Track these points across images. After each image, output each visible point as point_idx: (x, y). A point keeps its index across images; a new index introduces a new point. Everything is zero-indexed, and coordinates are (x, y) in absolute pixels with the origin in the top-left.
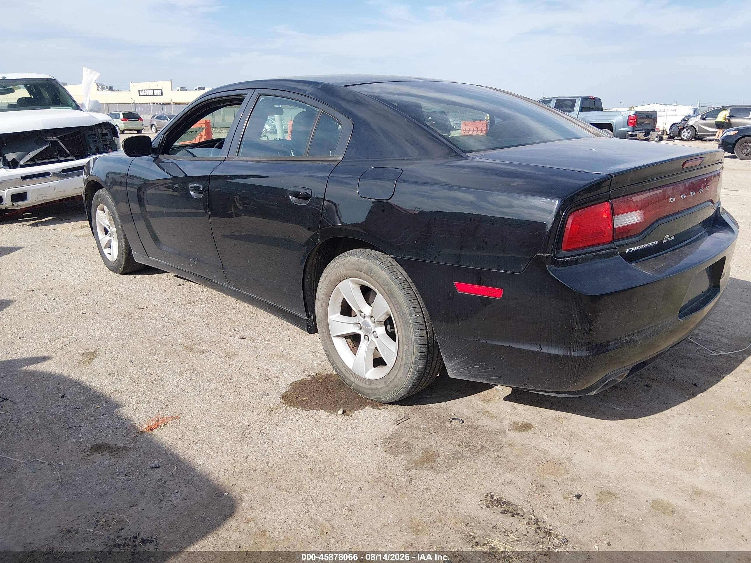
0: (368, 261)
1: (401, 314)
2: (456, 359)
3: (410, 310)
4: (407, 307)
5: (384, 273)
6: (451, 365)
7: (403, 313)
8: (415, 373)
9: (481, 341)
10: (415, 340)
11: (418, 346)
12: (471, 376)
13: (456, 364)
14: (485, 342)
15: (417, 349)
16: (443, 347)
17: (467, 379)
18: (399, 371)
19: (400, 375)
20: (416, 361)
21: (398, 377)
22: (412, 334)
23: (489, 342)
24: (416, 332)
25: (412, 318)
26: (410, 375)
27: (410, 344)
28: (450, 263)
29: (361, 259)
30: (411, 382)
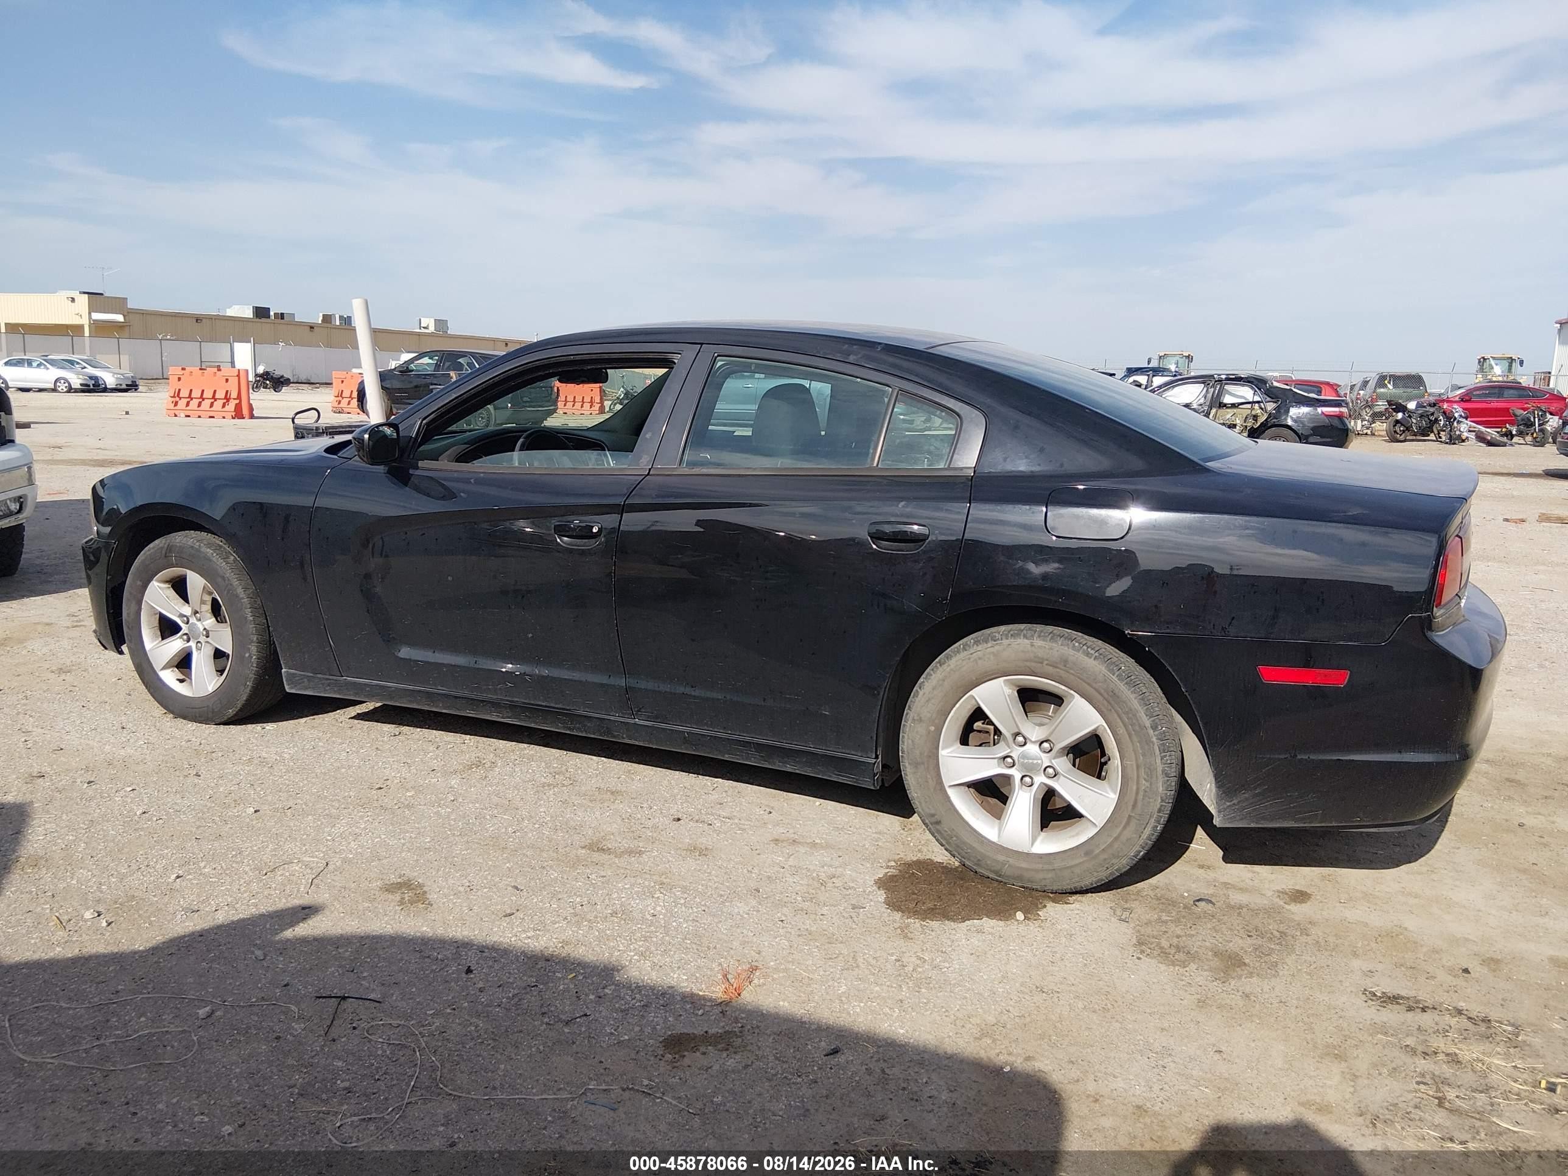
0: (1054, 645)
1: (1137, 728)
2: (1244, 793)
3: (1153, 721)
4: (1147, 716)
5: (1096, 663)
6: (1228, 804)
7: (1140, 726)
8: (1157, 827)
9: (1299, 757)
10: (1163, 771)
11: (1168, 780)
12: (1263, 818)
13: (1239, 802)
14: (1307, 757)
15: (1166, 785)
16: (1222, 775)
17: (1253, 825)
18: (1125, 828)
19: (1128, 833)
20: (1162, 806)
21: (1123, 838)
22: (1158, 761)
23: (1313, 757)
24: (1165, 756)
25: (1156, 733)
26: (1148, 831)
27: (1154, 779)
28: (1253, 635)
29: (1039, 643)
30: (1146, 844)
